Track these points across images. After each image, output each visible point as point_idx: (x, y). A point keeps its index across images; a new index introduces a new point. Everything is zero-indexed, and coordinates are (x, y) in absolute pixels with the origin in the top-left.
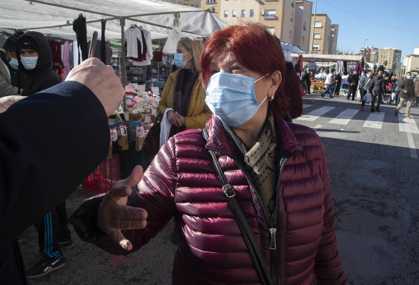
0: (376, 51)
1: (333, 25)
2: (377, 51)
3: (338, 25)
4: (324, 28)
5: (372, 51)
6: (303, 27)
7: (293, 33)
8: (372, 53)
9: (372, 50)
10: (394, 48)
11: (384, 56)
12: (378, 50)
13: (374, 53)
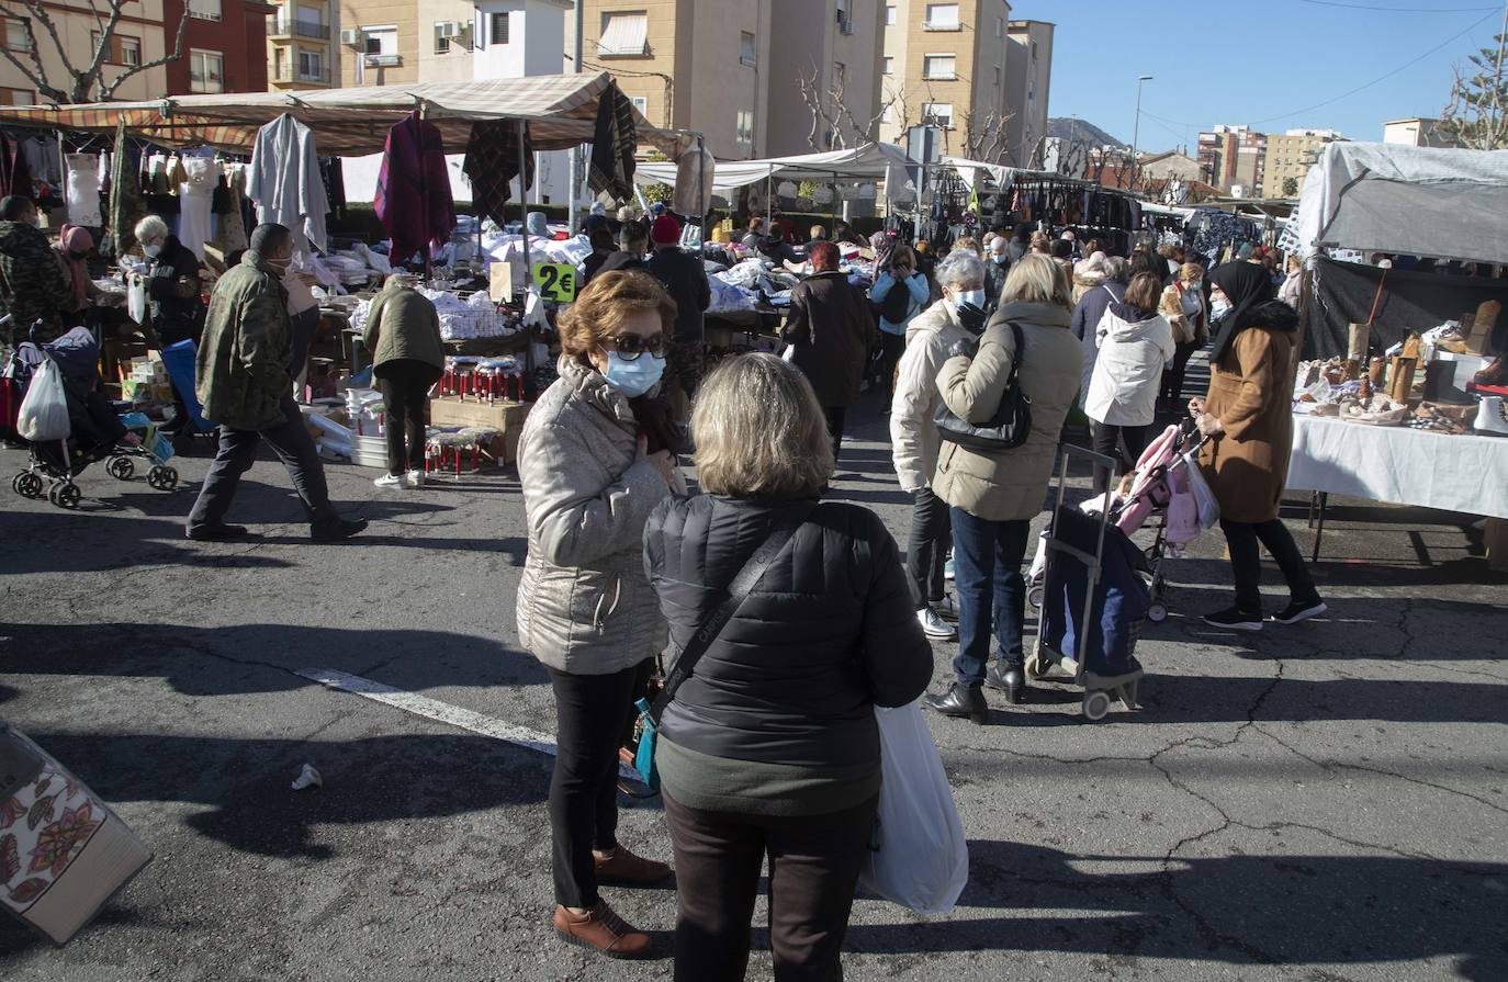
0: (1260, 143)
1: (1024, 24)
2: (1265, 146)
3: (1052, 26)
4: (969, 35)
5: (1247, 146)
6: (831, 17)
7: (764, 42)
8: (1242, 150)
9: (1247, 139)
10: (1324, 129)
11: (1287, 160)
12: (1266, 142)
13: (1254, 151)
